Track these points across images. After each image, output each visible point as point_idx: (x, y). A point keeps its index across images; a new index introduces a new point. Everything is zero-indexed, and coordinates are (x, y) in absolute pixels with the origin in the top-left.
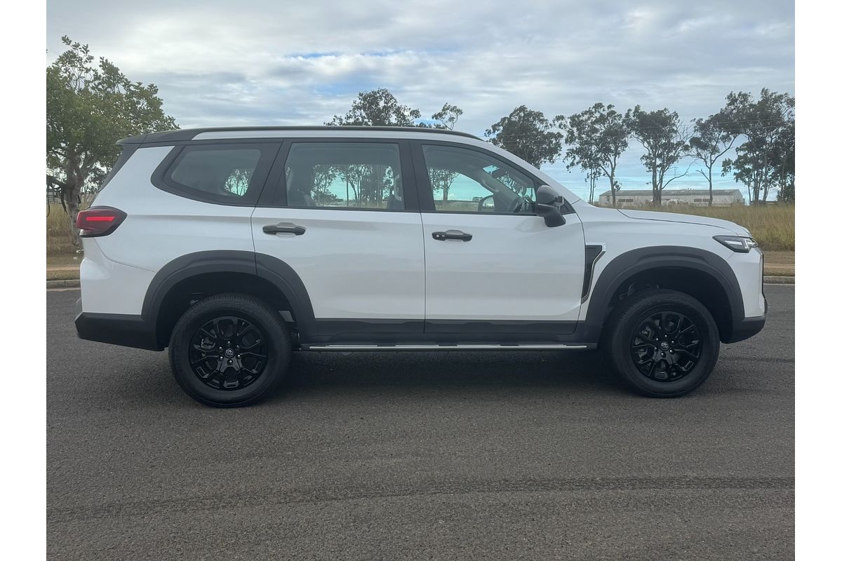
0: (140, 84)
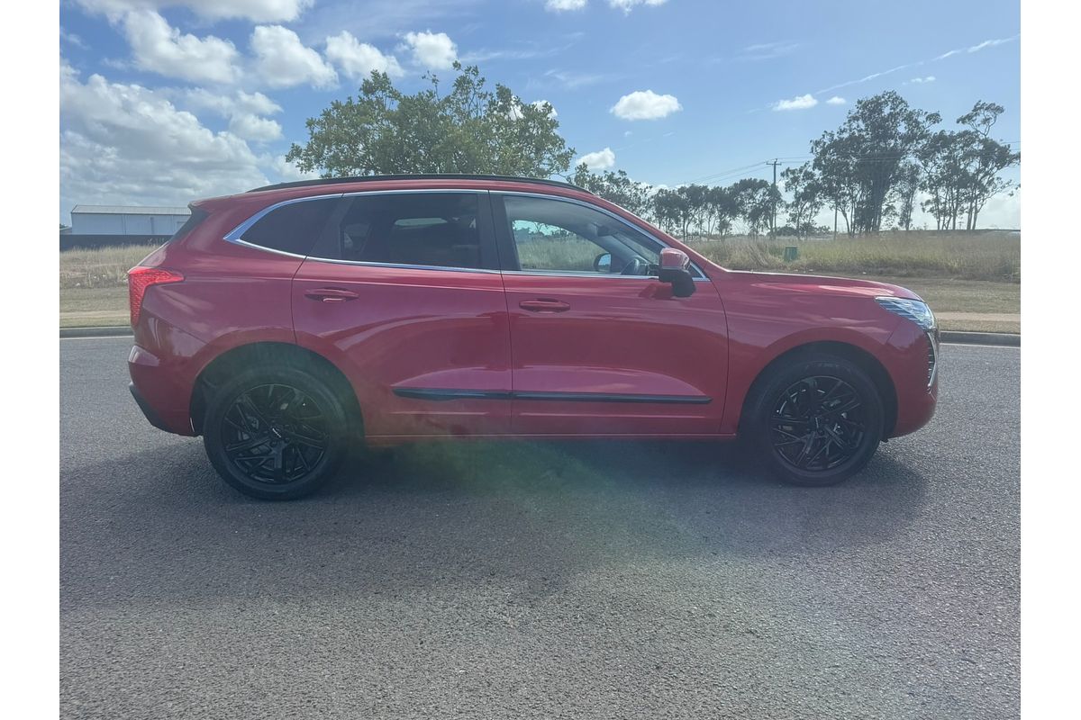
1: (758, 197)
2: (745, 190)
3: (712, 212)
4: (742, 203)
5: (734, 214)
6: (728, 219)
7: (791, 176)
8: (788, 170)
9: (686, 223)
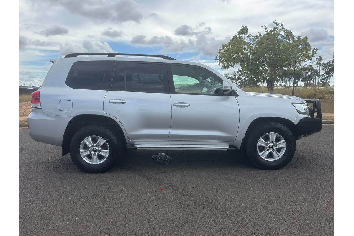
0: (300, 37)
1: (309, 73)
2: (304, 71)
3: (290, 79)
4: (303, 75)
5: (299, 80)
6: (297, 81)
7: (324, 66)
8: (322, 64)
9: (282, 82)
